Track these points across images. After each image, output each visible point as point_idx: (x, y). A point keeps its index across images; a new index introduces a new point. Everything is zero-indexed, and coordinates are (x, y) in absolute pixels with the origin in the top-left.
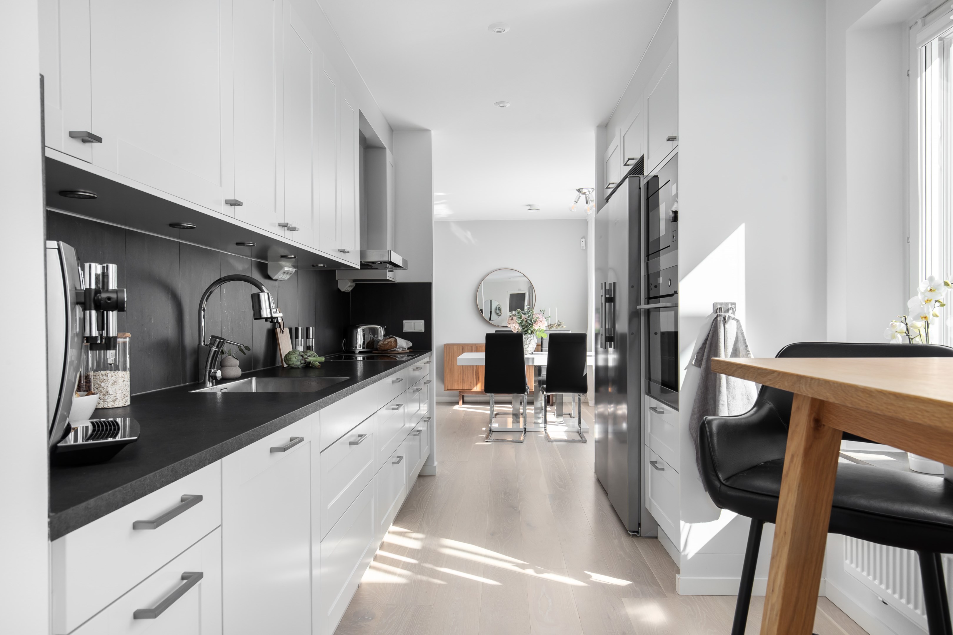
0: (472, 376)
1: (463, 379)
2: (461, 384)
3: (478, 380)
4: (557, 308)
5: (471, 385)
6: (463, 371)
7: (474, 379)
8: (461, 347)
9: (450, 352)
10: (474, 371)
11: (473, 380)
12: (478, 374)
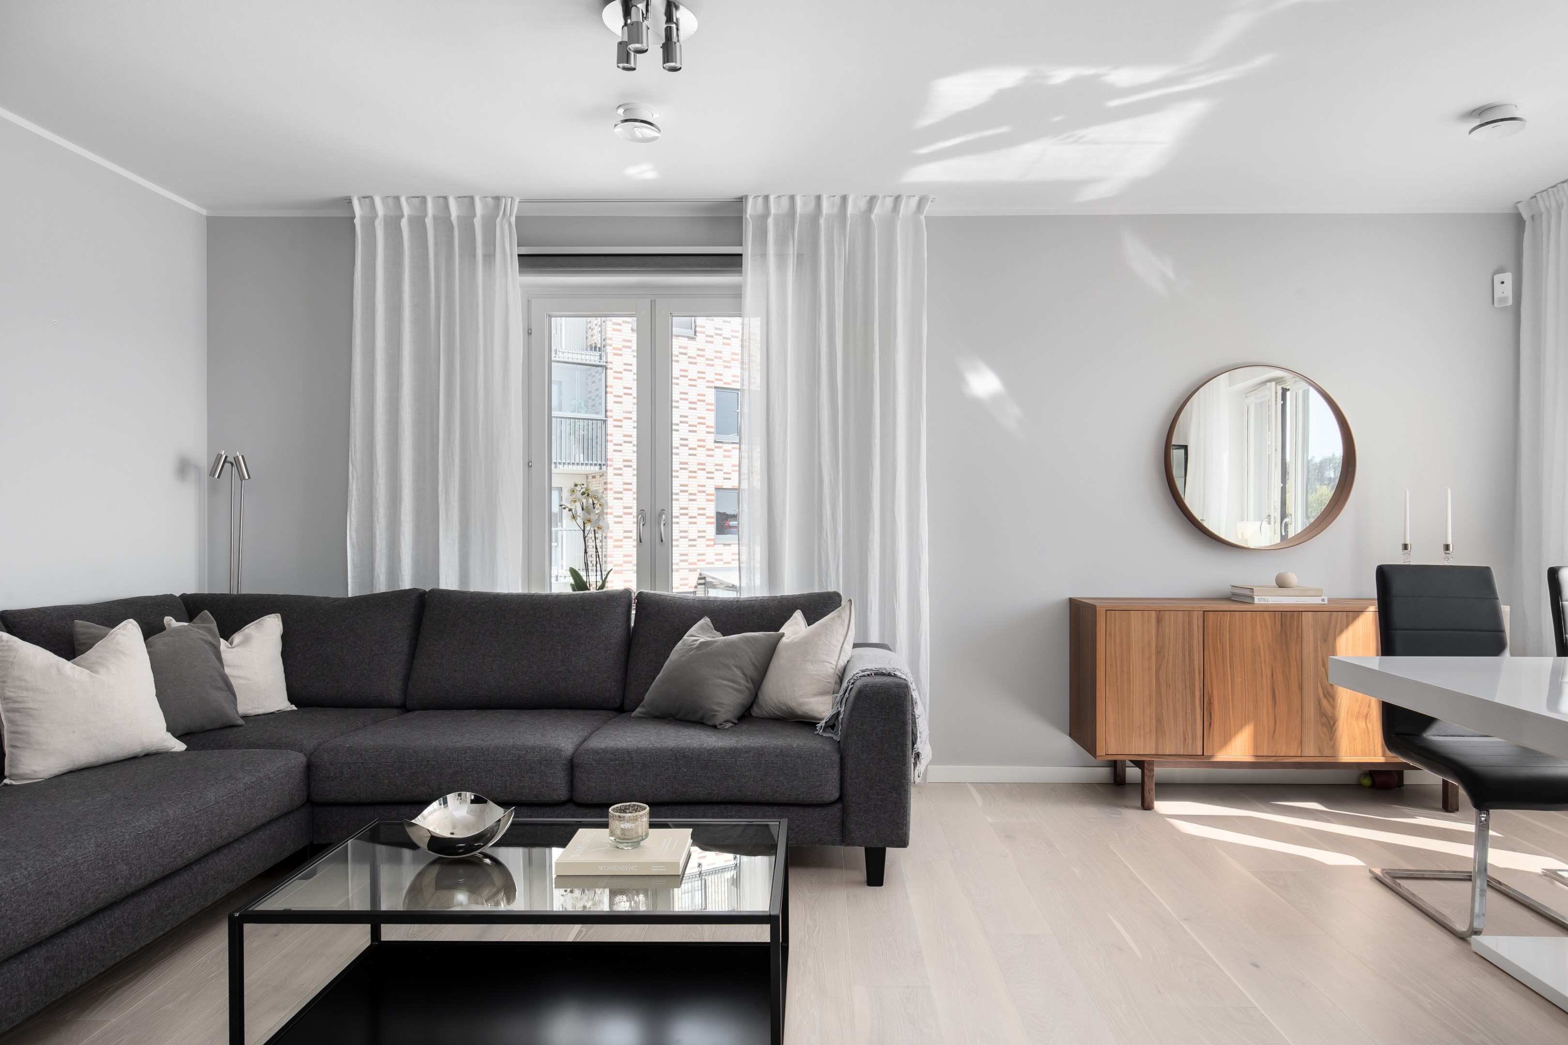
0: (1189, 711)
1: (1159, 721)
2: (1154, 737)
3: (1210, 724)
4: (1449, 491)
5: (1185, 739)
6: (1160, 692)
7: (1195, 719)
8: (1153, 614)
9: (1117, 629)
10: (1198, 694)
11: (1194, 724)
12: (1210, 703)
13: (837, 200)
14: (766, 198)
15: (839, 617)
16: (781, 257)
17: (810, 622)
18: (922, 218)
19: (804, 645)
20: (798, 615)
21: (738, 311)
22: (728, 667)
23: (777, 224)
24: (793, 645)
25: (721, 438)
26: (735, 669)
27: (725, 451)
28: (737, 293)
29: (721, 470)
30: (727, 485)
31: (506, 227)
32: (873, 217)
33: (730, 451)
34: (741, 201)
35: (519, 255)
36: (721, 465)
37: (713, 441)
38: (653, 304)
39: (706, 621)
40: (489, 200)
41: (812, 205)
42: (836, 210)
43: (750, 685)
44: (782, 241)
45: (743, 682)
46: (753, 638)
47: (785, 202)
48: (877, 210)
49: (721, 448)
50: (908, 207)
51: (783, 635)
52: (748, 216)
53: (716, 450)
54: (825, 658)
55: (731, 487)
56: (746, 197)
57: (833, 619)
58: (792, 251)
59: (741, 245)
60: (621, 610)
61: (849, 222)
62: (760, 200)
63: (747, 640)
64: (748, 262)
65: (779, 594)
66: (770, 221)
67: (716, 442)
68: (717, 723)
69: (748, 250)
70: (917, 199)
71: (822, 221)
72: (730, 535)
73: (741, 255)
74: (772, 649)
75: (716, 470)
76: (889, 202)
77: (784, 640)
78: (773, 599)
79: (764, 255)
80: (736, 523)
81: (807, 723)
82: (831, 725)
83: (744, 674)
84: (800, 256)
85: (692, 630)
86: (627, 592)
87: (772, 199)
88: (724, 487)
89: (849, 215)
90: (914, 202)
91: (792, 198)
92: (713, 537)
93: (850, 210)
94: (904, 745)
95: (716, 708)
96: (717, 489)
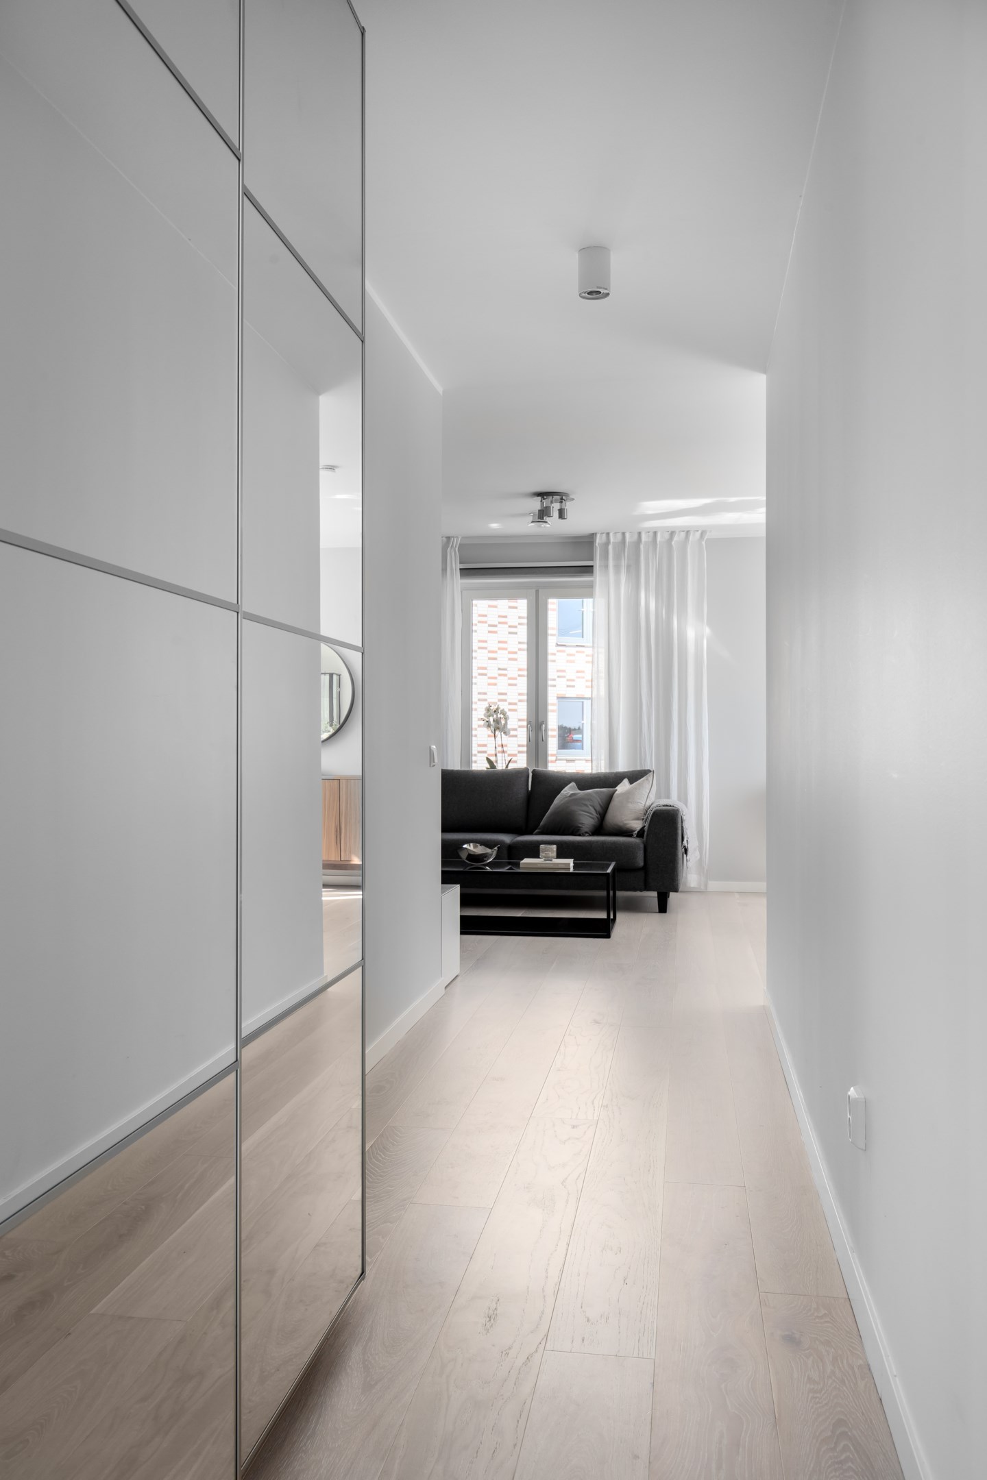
13: (651, 534)
14: (608, 534)
15: (647, 779)
16: (617, 568)
17: (631, 783)
18: (704, 543)
19: (628, 795)
20: (626, 781)
21: (591, 595)
22: (586, 805)
23: (614, 548)
24: (622, 794)
25: (564, 640)
26: (590, 807)
27: (568, 655)
28: (591, 586)
29: (564, 677)
30: (570, 693)
31: (453, 554)
32: (673, 543)
33: (573, 655)
34: (592, 536)
35: (460, 569)
36: (564, 671)
37: (555, 644)
38: (537, 592)
39: (573, 784)
40: (444, 539)
41: (636, 536)
42: (650, 539)
43: (598, 816)
44: (618, 558)
45: (595, 814)
46: (601, 792)
47: (619, 536)
48: (676, 538)
49: (564, 651)
50: (694, 537)
51: (616, 790)
52: (597, 544)
53: (558, 654)
54: (638, 801)
55: (575, 696)
56: (596, 534)
57: (644, 780)
58: (624, 563)
59: (593, 560)
60: (523, 779)
61: (658, 547)
62: (604, 535)
63: (597, 793)
64: (597, 570)
65: (615, 771)
66: (610, 547)
67: (558, 645)
68: (581, 833)
69: (597, 564)
70: (700, 532)
71: (642, 547)
72: (573, 750)
73: (592, 566)
74: (610, 798)
75: (559, 677)
76: (683, 534)
77: (617, 792)
78: (612, 773)
79: (606, 566)
80: (580, 736)
81: (627, 833)
82: (641, 834)
83: (595, 809)
84: (628, 567)
85: (566, 789)
86: (526, 770)
87: (611, 535)
88: (567, 696)
89: (658, 542)
90: (698, 534)
91: (624, 534)
92: (555, 752)
93: (659, 538)
94: (675, 841)
95: (581, 826)
96: (558, 698)
